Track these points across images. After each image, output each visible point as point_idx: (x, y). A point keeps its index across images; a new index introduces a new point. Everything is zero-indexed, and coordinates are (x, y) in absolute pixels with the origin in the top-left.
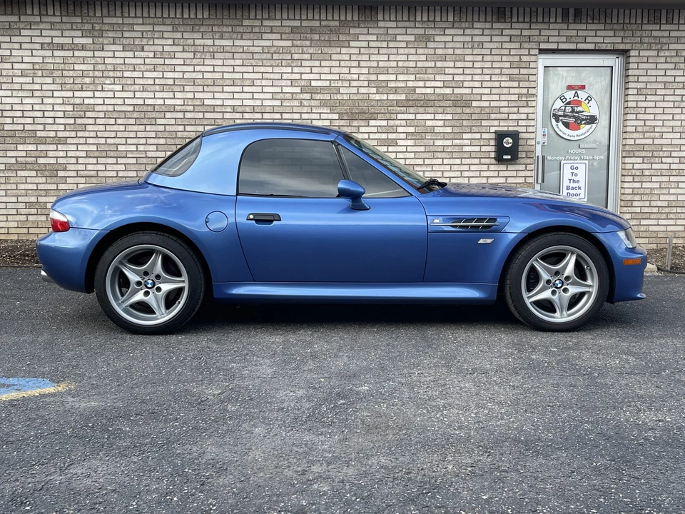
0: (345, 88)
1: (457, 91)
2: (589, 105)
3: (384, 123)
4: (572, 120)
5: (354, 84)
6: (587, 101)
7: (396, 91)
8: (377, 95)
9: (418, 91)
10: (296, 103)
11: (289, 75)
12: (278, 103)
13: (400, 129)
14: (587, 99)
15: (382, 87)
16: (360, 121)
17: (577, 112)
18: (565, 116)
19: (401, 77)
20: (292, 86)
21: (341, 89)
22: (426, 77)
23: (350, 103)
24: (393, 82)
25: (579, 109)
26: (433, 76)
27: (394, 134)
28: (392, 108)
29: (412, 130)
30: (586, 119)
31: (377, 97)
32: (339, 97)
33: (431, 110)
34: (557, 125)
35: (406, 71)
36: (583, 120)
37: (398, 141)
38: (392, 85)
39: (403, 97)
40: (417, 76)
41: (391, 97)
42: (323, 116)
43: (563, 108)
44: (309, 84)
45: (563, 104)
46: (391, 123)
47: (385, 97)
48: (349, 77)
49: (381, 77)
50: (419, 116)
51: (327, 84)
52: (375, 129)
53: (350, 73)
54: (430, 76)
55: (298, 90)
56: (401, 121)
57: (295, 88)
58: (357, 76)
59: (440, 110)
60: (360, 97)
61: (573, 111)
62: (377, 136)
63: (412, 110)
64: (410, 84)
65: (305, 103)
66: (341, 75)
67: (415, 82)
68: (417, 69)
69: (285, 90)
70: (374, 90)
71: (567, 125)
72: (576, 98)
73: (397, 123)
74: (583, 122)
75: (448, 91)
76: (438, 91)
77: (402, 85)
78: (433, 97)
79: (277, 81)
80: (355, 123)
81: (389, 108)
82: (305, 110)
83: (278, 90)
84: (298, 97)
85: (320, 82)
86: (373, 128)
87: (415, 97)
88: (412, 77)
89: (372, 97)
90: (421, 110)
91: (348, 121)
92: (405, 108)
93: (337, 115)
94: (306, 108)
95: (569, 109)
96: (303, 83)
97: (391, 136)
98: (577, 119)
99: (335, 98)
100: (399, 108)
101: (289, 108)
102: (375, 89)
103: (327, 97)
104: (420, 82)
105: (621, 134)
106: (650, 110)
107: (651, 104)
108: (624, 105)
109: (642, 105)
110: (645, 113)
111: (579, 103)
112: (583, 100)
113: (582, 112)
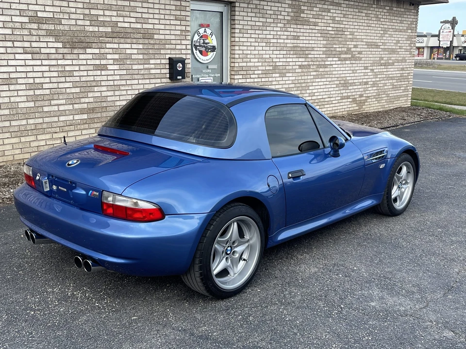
0: (66, 20)
1: (145, 26)
2: (212, 39)
3: (97, 51)
4: (203, 49)
5: (73, 16)
7: (104, 24)
8: (91, 27)
9: (120, 25)
10: (26, 32)
11: (17, 5)
12: (9, 31)
13: (109, 56)
14: (211, 34)
15: (95, 21)
16: (80, 50)
17: (206, 43)
18: (200, 46)
19: (107, 13)
20: (20, 16)
21: (62, 20)
22: (124, 13)
23: (71, 34)
24: (102, 17)
25: (207, 41)
26: (128, 13)
27: (105, 61)
28: (102, 39)
29: (117, 57)
31: (91, 29)
32: (61, 27)
33: (129, 41)
34: (196, 52)
35: (110, 7)
36: (209, 49)
37: (108, 66)
38: (101, 19)
39: (109, 30)
40: (119, 12)
41: (101, 29)
42: (50, 45)
43: (199, 40)
44: (35, 15)
46: (103, 51)
47: (96, 29)
48: (68, 10)
49: (93, 12)
50: (121, 46)
51: (51, 15)
52: (90, 57)
53: (68, 7)
54: (126, 13)
55: (26, 20)
56: (109, 50)
57: (23, 18)
58: (75, 9)
59: (134, 41)
60: (78, 28)
61: (204, 43)
62: (93, 62)
63: (116, 40)
64: (114, 19)
65: (34, 32)
66: (62, 8)
67: (117, 17)
68: (118, 7)
69: (15, 19)
70: (88, 23)
71: (201, 52)
72: (205, 34)
73: (107, 51)
75: (139, 26)
76: (133, 26)
77: (108, 19)
78: (129, 31)
79: (7, 10)
80: (76, 51)
81: (100, 39)
82: (34, 38)
83: (8, 19)
84: (27, 27)
85: (44, 13)
86: (89, 55)
87: (118, 29)
88: (115, 13)
89: (87, 28)
90: (122, 40)
91: (70, 49)
92: (111, 39)
93: (61, 43)
94: (34, 37)
95: (202, 41)
96: (30, 14)
97: (103, 62)
98: (206, 48)
99: (59, 29)
100: (107, 39)
101: (19, 36)
102: (89, 21)
103: (52, 27)
104: (121, 18)
105: (229, 59)
106: (245, 44)
107: (245, 40)
108: (230, 39)
109: (242, 40)
110: (243, 46)
111: (206, 37)
112: (209, 35)
113: (209, 43)
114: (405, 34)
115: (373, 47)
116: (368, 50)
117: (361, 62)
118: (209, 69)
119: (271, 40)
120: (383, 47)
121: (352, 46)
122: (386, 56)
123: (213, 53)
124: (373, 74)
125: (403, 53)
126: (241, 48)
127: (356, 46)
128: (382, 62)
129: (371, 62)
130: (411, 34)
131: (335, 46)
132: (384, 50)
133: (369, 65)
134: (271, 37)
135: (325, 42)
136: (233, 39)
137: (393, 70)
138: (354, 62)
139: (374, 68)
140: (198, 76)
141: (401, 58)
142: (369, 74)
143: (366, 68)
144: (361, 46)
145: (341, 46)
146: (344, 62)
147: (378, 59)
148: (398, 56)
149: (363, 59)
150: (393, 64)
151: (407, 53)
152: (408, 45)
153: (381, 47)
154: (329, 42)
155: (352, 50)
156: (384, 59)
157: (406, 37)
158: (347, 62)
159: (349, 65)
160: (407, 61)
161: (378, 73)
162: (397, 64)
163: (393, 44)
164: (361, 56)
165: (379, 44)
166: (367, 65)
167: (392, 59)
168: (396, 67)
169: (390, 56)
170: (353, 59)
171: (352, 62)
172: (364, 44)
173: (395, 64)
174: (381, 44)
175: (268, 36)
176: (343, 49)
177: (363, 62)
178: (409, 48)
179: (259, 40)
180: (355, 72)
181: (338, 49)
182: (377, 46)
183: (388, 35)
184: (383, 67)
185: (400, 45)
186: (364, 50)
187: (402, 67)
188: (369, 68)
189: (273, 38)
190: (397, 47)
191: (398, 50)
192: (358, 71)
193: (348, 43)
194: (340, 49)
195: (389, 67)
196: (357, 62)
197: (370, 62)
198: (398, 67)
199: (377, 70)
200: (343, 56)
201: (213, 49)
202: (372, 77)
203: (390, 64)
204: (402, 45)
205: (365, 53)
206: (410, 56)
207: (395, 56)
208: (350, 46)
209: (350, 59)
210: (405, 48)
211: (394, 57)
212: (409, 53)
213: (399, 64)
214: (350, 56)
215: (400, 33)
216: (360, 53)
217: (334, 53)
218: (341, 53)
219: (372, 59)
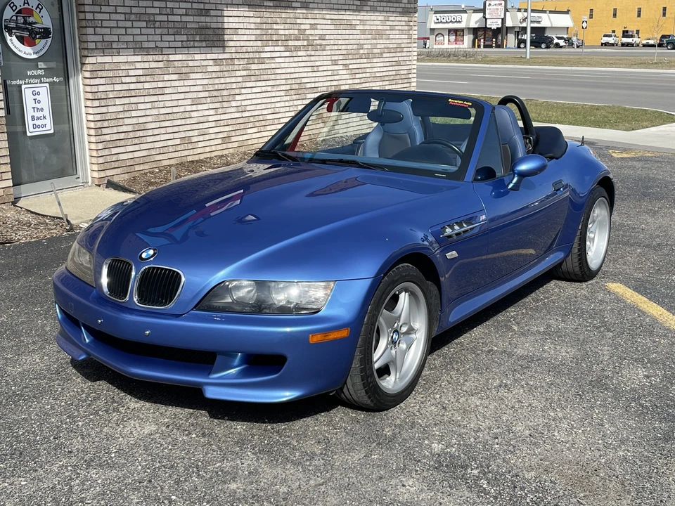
2: (41, 15)
4: (26, 34)
6: (38, 10)
14: (38, 7)
17: (31, 24)
18: (18, 28)
25: (31, 20)
30: (40, 33)
34: (11, 40)
36: (37, 33)
43: (14, 18)
45: (14, 13)
61: (26, 22)
71: (21, 39)
72: (26, 6)
74: (38, 36)
95: (21, 20)
98: (31, 31)
105: (78, 51)
106: (105, 24)
107: (106, 16)
108: (77, 15)
109: (98, 16)
110: (102, 27)
111: (30, 12)
112: (34, 9)
113: (35, 23)
114: (397, 5)
115: (345, 27)
116: (336, 32)
117: (325, 53)
118: (41, 69)
119: (156, 16)
120: (361, 27)
121: (308, 27)
122: (368, 42)
123: (43, 41)
124: (348, 72)
125: (397, 37)
126: (99, 31)
127: (313, 27)
128: (362, 51)
129: (345, 52)
130: (409, 6)
131: (275, 26)
132: (364, 32)
133: (341, 57)
134: (157, 11)
135: (258, 20)
136: (82, 16)
137: (381, 64)
138: (313, 53)
139: (348, 62)
140: (19, 82)
141: (395, 46)
142: (341, 72)
143: (335, 63)
144: (324, 27)
145: (287, 26)
146: (295, 54)
147: (355, 47)
148: (388, 41)
149: (328, 48)
150: (381, 55)
151: (403, 36)
152: (404, 23)
153: (358, 27)
154: (265, 20)
155: (308, 32)
156: (365, 47)
157: (400, 10)
158: (300, 53)
159: (305, 59)
160: (405, 50)
161: (357, 71)
162: (388, 55)
163: (378, 23)
164: (324, 42)
165: (354, 22)
166: (336, 58)
167: (379, 46)
168: (387, 60)
169: (375, 41)
170: (310, 48)
171: (309, 53)
172: (329, 22)
173: (385, 55)
174: (358, 22)
175: (150, 11)
176: (291, 32)
177: (329, 53)
178: (406, 28)
179: (133, 17)
180: (315, 69)
181: (281, 32)
182: (352, 26)
183: (368, 8)
184: (365, 61)
185: (391, 23)
186: (329, 32)
187: (396, 59)
188: (340, 62)
189: (160, 14)
190: (385, 28)
191: (388, 32)
192: (321, 69)
193: (298, 21)
194: (287, 32)
195: (375, 60)
196: (317, 53)
197: (339, 52)
198: (391, 59)
199: (355, 66)
200: (290, 43)
201: (45, 33)
202: (347, 77)
203: (375, 56)
204: (394, 23)
205: (332, 37)
206: (409, 41)
207: (385, 41)
208: (302, 27)
209: (305, 48)
210: (400, 28)
211: (382, 43)
212: (406, 37)
213: (391, 55)
214: (305, 43)
215: (389, 4)
216: (322, 37)
217: (275, 38)
218: (288, 38)
219: (343, 47)
